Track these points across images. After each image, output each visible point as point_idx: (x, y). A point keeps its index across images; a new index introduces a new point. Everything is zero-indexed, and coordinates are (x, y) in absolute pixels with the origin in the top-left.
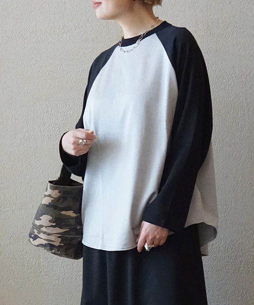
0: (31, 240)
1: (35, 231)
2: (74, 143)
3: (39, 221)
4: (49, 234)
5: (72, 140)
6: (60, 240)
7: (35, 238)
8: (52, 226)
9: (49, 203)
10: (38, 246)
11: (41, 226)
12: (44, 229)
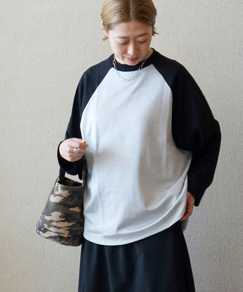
0: (41, 232)
1: (45, 225)
2: (70, 152)
3: (50, 217)
4: (59, 228)
5: (68, 149)
6: (68, 232)
7: (45, 231)
8: (62, 221)
9: (60, 202)
10: (47, 238)
11: (52, 221)
12: (54, 224)
